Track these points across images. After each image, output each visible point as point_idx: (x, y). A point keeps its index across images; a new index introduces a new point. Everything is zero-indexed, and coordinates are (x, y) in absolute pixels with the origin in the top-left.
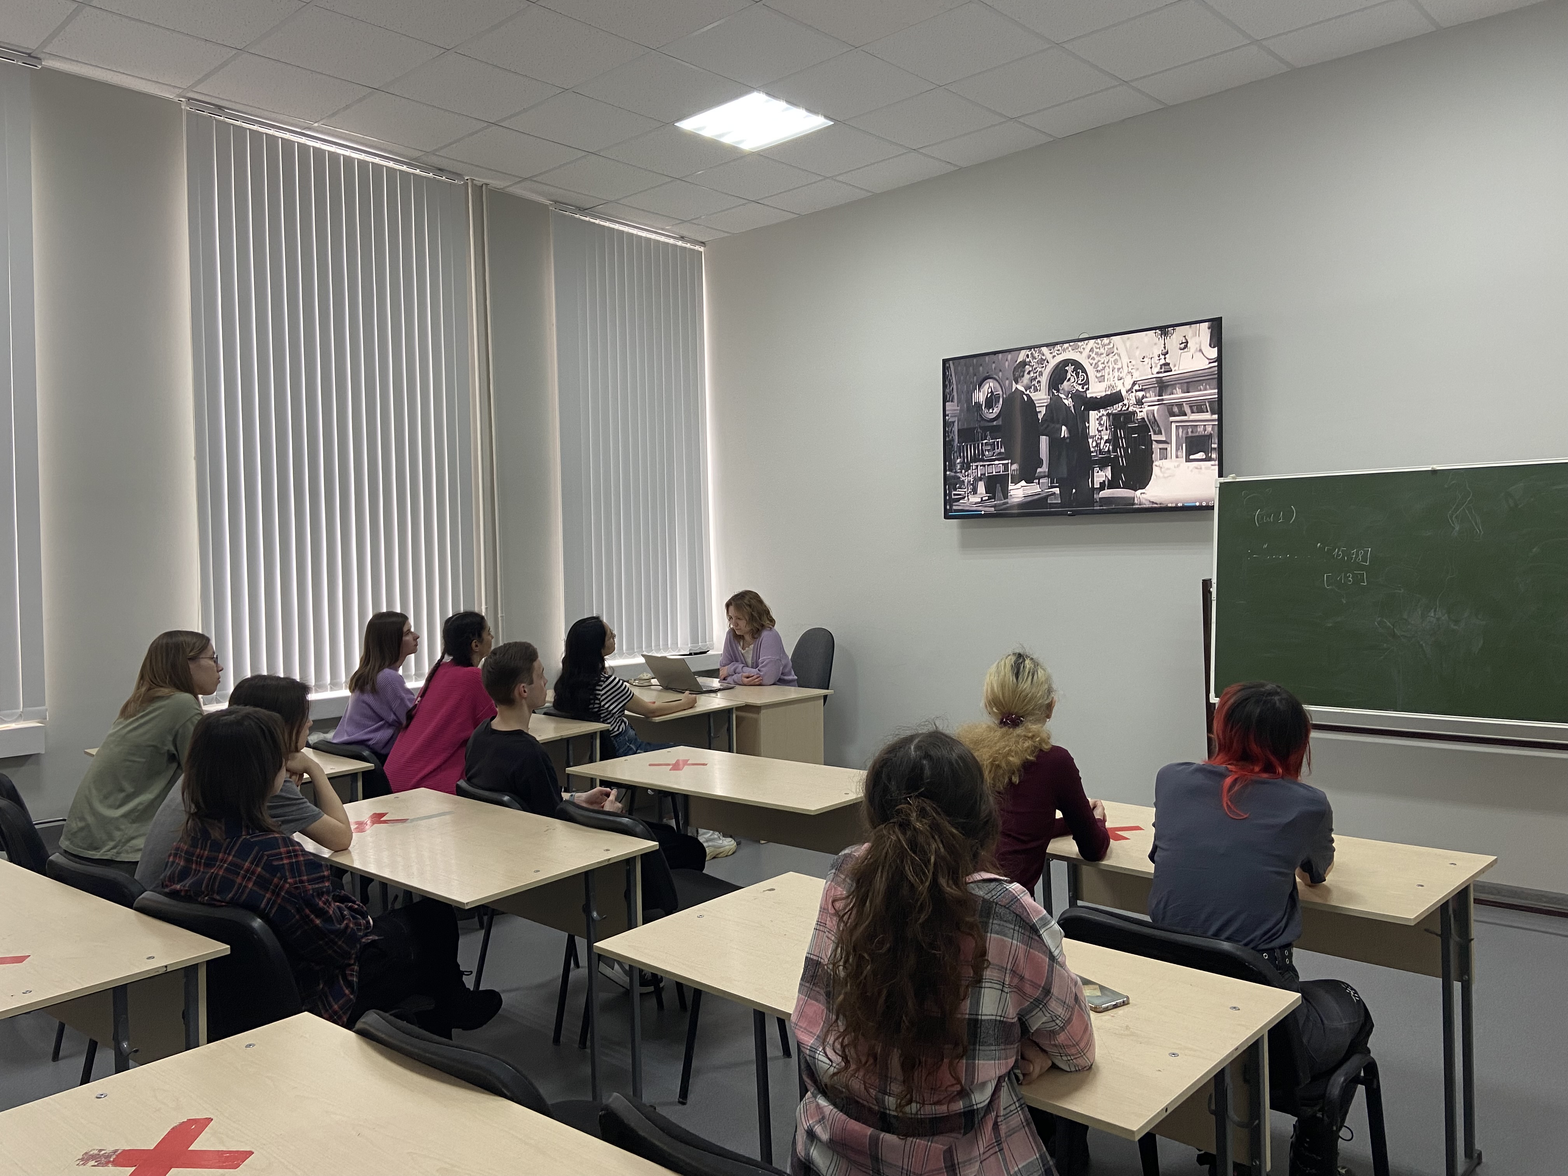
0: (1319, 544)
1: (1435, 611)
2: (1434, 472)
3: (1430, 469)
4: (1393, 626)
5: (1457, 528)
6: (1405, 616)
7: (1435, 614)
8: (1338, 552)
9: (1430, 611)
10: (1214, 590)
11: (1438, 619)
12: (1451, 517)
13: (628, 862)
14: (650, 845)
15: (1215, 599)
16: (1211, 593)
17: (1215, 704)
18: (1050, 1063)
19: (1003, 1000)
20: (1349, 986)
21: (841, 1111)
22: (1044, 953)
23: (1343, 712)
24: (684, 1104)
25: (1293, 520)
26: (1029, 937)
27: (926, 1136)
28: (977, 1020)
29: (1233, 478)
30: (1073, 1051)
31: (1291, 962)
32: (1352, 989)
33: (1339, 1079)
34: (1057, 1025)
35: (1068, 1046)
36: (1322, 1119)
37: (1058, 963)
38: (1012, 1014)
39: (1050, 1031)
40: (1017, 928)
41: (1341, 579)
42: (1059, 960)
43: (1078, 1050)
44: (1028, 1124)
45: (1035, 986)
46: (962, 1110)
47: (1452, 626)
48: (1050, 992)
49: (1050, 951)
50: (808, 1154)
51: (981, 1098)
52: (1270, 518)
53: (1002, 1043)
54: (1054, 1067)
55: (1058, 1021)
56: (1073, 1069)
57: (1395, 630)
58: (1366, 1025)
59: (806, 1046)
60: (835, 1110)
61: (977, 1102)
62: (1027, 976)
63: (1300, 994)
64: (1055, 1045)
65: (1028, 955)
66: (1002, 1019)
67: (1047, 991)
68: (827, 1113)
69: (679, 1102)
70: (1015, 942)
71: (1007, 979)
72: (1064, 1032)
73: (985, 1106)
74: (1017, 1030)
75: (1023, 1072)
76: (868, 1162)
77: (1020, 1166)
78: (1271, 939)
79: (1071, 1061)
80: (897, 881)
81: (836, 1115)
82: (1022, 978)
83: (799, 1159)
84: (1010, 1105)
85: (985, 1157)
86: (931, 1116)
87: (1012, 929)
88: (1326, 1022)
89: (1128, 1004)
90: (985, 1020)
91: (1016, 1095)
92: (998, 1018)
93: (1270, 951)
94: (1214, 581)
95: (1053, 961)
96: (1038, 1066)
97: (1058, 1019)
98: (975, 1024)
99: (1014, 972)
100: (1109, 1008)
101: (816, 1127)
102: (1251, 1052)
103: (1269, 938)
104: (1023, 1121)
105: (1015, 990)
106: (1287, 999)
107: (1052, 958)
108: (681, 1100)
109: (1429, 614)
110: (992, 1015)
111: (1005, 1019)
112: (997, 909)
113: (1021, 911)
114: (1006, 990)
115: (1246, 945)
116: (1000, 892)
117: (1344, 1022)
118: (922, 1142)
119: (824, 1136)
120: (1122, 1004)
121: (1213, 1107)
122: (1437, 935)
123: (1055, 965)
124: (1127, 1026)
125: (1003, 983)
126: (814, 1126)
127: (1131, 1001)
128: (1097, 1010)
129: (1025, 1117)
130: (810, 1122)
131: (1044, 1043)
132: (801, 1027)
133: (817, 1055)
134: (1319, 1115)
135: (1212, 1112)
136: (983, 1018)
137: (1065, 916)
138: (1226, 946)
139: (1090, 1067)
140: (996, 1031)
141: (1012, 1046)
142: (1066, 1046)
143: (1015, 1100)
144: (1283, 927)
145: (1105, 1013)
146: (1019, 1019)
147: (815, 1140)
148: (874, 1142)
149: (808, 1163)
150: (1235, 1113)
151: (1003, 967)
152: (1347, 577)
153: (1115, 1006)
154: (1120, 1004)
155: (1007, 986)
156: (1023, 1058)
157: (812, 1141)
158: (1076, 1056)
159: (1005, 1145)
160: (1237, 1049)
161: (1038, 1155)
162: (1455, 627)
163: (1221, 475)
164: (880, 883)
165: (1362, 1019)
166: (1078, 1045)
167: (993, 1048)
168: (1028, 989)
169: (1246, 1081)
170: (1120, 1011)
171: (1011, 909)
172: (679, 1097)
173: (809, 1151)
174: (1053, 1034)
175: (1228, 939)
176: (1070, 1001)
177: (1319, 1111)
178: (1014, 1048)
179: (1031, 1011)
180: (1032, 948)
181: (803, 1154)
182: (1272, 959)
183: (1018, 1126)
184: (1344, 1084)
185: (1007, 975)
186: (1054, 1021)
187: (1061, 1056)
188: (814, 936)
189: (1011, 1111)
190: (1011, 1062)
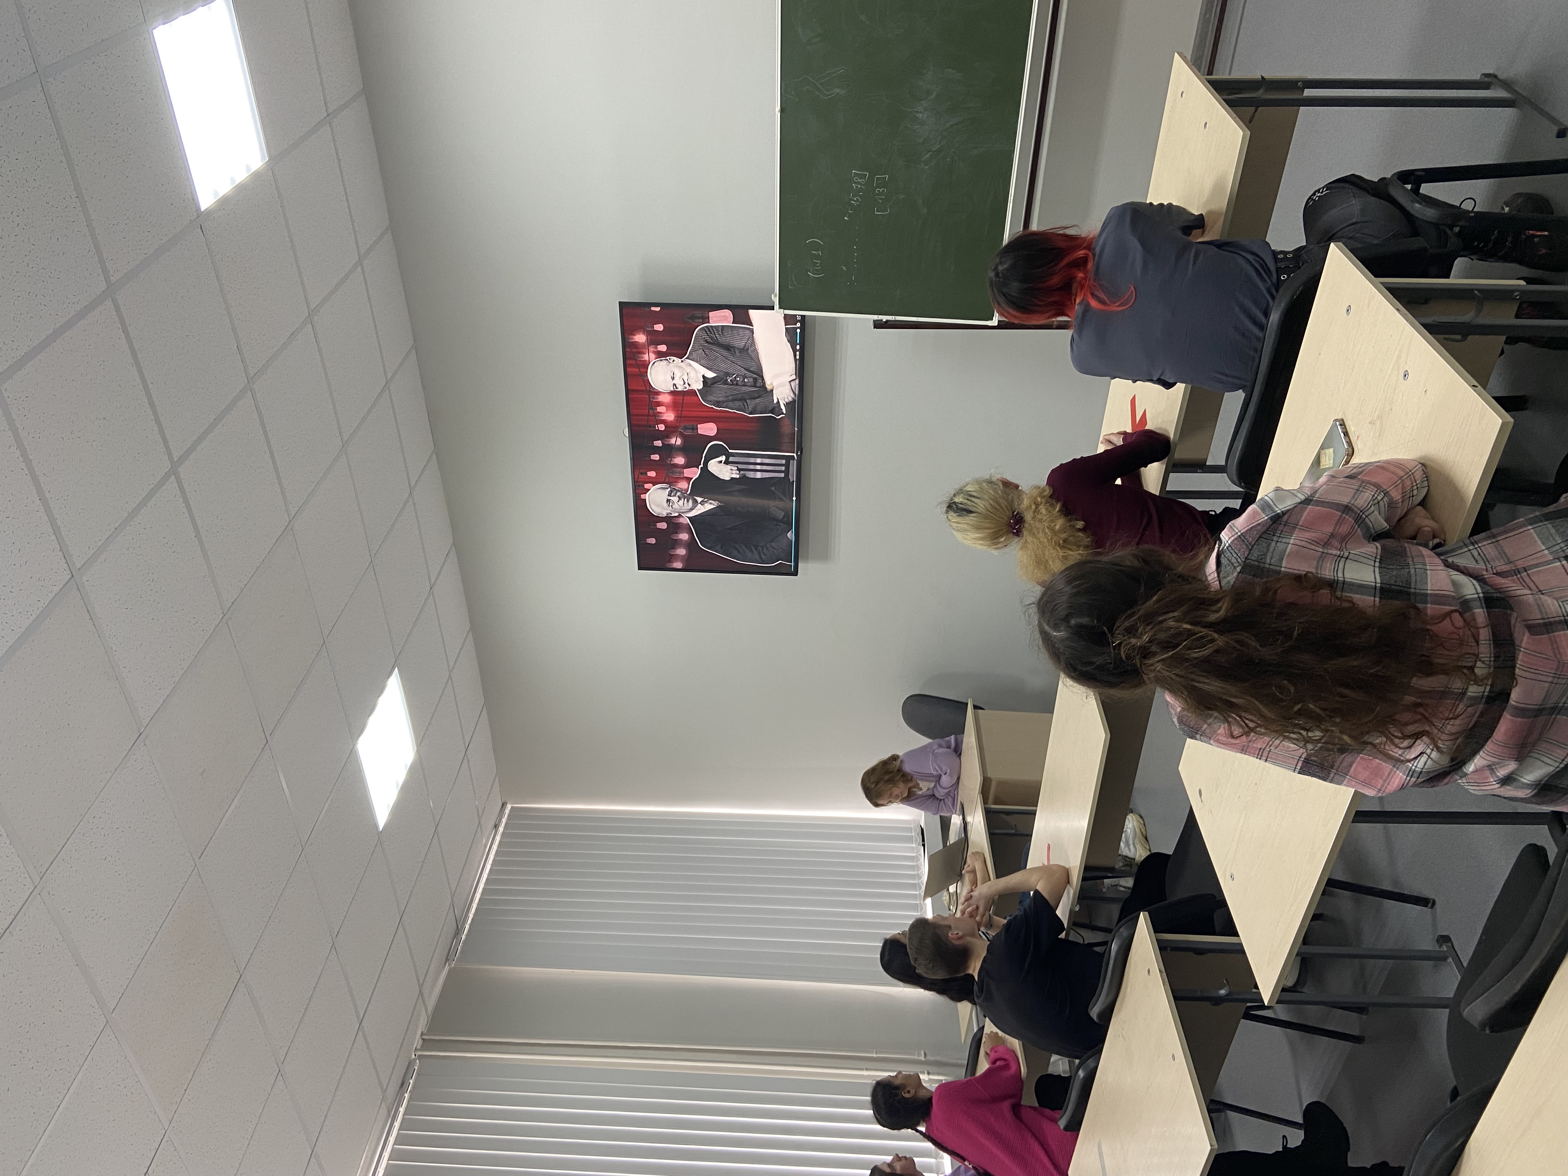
0: (846, 218)
1: (917, 112)
2: (782, 111)
3: (779, 114)
4: (929, 151)
5: (837, 90)
6: (921, 140)
7: (921, 112)
8: (855, 201)
9: (917, 118)
10: (884, 318)
11: (925, 110)
12: (827, 95)
13: (1163, 948)
14: (1143, 922)
15: (893, 317)
16: (887, 321)
17: (999, 321)
18: (1419, 508)
19: (1357, 558)
20: (1310, 197)
21: (1483, 746)
22: (1303, 511)
23: (1013, 200)
24: (1434, 903)
25: (820, 242)
26: (1285, 525)
27: (1514, 653)
28: (1382, 588)
29: (776, 296)
30: (1408, 483)
31: (1289, 252)
32: (1314, 194)
33: (1416, 208)
34: (1382, 499)
35: (1403, 488)
36: (1462, 227)
37: (1312, 495)
38: (1373, 549)
39: (1388, 507)
40: (1275, 538)
41: (880, 199)
42: (1309, 494)
43: (1407, 478)
44: (1494, 536)
45: (1340, 522)
46: (1485, 610)
47: (933, 97)
48: (1347, 506)
49: (1300, 503)
50: (1528, 786)
51: (1470, 589)
52: (817, 263)
53: (1405, 560)
54: (1423, 503)
55: (1379, 498)
56: (1426, 484)
57: (934, 149)
58: (1352, 182)
59: (1407, 781)
60: (1481, 753)
61: (1475, 592)
62: (1330, 530)
63: (1332, 244)
64: (1403, 502)
65: (1307, 528)
66: (1378, 560)
67: (1347, 509)
68: (1485, 763)
69: (1432, 907)
70: (1292, 541)
71: (1334, 552)
72: (1390, 492)
73: (1480, 585)
74: (1389, 542)
75: (1432, 537)
76: (1542, 719)
77: (1543, 548)
78: (1268, 271)
79: (1418, 486)
80: (1210, 667)
81: (1486, 752)
82: (1332, 536)
83: (1533, 796)
84: (1473, 556)
85: (1534, 588)
86: (1492, 645)
87: (1276, 544)
88: (1354, 220)
89: (1343, 420)
90: (1381, 579)
91: (1461, 548)
92: (1377, 564)
93: (1279, 271)
94: (876, 317)
95: (1311, 500)
96: (1422, 520)
97: (1376, 498)
98: (1385, 591)
99: (1326, 544)
100: (1348, 440)
101: (1498, 774)
102: (1400, 295)
103: (1265, 271)
104: (1489, 542)
105: (1344, 544)
106: (1336, 256)
107: (1307, 501)
108: (1430, 905)
109: (921, 117)
110: (1374, 571)
111: (1378, 557)
112: (1253, 558)
113: (1255, 533)
114: (1346, 554)
115: (1273, 298)
116: (1234, 554)
117: (1354, 202)
118: (1520, 657)
119: (1511, 766)
120: (1343, 427)
121: (1459, 337)
122: (1256, 110)
123: (1315, 498)
124: (1370, 423)
125: (1339, 556)
126: (1498, 776)
127: (1339, 417)
128: (1351, 453)
129: (1485, 539)
130: (1492, 780)
131: (1399, 513)
132: (1383, 785)
133: (1417, 769)
134: (1457, 229)
135: (1465, 337)
136: (1378, 580)
137: (1235, 479)
138: (1275, 317)
139: (1423, 464)
140: (1391, 567)
141: (1408, 549)
142: (1402, 490)
143: (1466, 549)
144: (1254, 257)
145: (1353, 445)
146: (1375, 540)
147: (1514, 776)
148: (1520, 712)
149: (1539, 787)
150: (1466, 315)
151: (1321, 557)
152: (880, 194)
153: (1346, 434)
154: (1343, 428)
155: (1342, 553)
156: (1414, 538)
157: (1515, 780)
158: (1413, 479)
159: (1520, 564)
160: (1398, 310)
161: (1530, 527)
162: (935, 94)
163: (772, 308)
164: (1211, 685)
165: (1347, 185)
166: (1402, 477)
167: (1412, 571)
168: (1344, 529)
169: (1426, 302)
170: (1351, 429)
171: (1253, 543)
172: (1426, 907)
173: (1524, 784)
174: (1392, 505)
175: (1266, 314)
176: (1355, 484)
177: (1452, 229)
178: (1409, 547)
179: (1368, 528)
180: (1298, 522)
181: (1529, 791)
182: (1287, 270)
183: (1496, 547)
184: (1424, 204)
185: (1330, 551)
186: (1378, 502)
187: (1413, 496)
188: (1274, 763)
189: (1479, 554)
190: (1425, 552)
